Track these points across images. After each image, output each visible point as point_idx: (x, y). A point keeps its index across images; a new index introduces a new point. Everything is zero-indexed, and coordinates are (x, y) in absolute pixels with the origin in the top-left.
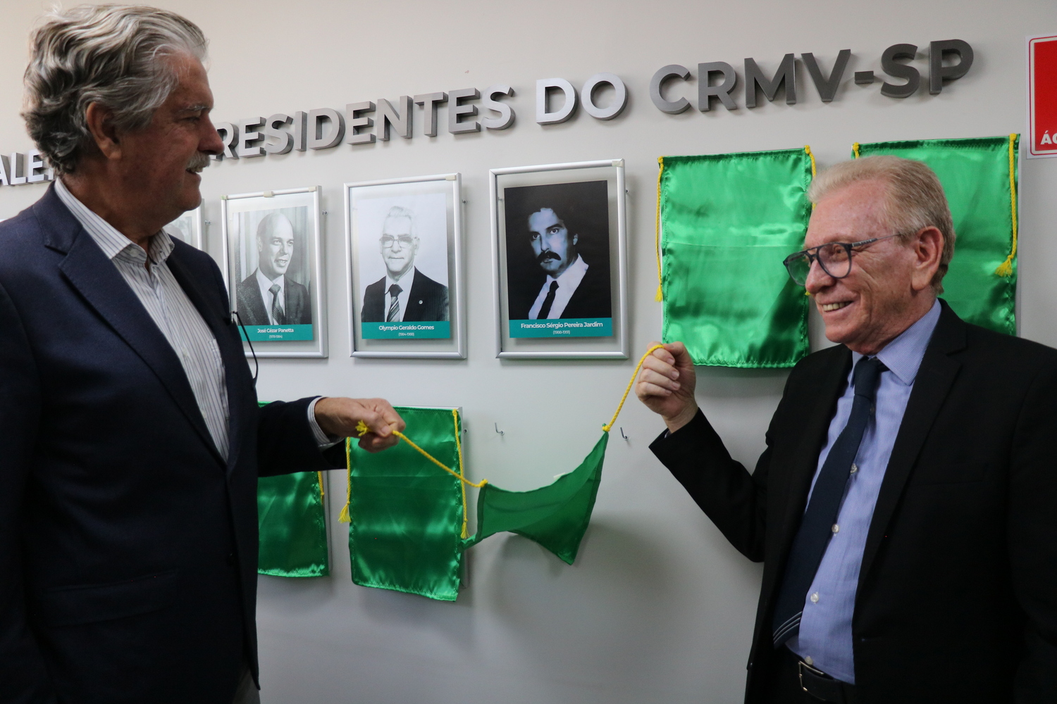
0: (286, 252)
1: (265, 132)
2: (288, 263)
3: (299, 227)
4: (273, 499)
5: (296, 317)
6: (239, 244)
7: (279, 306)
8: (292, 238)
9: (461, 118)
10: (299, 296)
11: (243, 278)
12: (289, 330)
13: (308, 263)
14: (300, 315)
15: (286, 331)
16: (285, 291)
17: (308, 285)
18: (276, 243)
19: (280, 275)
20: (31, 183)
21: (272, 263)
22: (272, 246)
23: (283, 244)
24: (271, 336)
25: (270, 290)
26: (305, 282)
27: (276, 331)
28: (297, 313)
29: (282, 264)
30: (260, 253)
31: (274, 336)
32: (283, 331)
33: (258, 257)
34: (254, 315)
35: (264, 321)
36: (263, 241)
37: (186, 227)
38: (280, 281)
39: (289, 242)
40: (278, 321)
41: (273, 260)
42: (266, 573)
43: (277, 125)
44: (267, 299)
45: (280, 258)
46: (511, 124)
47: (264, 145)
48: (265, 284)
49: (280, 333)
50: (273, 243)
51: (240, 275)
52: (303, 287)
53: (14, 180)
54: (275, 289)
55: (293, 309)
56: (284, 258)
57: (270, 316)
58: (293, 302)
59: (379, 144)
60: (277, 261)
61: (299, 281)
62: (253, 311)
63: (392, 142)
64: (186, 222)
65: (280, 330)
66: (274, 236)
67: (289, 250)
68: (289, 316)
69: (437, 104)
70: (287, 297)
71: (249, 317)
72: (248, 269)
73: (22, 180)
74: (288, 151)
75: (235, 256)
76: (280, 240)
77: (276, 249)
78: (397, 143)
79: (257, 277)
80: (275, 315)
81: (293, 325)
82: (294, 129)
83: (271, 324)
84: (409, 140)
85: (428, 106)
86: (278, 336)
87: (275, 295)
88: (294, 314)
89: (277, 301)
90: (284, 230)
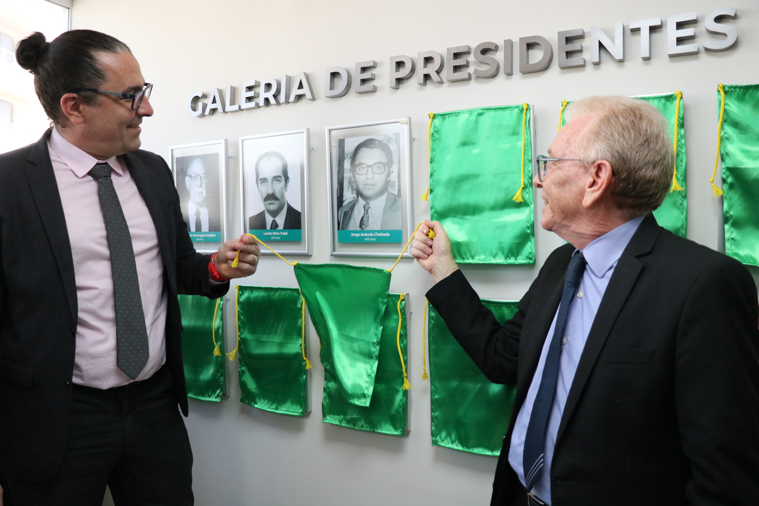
1: (471, 58)
4: (479, 386)
9: (680, 41)
20: (242, 110)
37: (394, 142)
42: (471, 450)
43: (485, 51)
46: (734, 47)
47: (471, 70)
53: (228, 108)
59: (589, 68)
63: (602, 66)
64: (394, 138)
69: (653, 29)
73: (236, 107)
74: (494, 76)
78: (608, 67)
82: (499, 56)
84: (621, 64)
85: (645, 32)
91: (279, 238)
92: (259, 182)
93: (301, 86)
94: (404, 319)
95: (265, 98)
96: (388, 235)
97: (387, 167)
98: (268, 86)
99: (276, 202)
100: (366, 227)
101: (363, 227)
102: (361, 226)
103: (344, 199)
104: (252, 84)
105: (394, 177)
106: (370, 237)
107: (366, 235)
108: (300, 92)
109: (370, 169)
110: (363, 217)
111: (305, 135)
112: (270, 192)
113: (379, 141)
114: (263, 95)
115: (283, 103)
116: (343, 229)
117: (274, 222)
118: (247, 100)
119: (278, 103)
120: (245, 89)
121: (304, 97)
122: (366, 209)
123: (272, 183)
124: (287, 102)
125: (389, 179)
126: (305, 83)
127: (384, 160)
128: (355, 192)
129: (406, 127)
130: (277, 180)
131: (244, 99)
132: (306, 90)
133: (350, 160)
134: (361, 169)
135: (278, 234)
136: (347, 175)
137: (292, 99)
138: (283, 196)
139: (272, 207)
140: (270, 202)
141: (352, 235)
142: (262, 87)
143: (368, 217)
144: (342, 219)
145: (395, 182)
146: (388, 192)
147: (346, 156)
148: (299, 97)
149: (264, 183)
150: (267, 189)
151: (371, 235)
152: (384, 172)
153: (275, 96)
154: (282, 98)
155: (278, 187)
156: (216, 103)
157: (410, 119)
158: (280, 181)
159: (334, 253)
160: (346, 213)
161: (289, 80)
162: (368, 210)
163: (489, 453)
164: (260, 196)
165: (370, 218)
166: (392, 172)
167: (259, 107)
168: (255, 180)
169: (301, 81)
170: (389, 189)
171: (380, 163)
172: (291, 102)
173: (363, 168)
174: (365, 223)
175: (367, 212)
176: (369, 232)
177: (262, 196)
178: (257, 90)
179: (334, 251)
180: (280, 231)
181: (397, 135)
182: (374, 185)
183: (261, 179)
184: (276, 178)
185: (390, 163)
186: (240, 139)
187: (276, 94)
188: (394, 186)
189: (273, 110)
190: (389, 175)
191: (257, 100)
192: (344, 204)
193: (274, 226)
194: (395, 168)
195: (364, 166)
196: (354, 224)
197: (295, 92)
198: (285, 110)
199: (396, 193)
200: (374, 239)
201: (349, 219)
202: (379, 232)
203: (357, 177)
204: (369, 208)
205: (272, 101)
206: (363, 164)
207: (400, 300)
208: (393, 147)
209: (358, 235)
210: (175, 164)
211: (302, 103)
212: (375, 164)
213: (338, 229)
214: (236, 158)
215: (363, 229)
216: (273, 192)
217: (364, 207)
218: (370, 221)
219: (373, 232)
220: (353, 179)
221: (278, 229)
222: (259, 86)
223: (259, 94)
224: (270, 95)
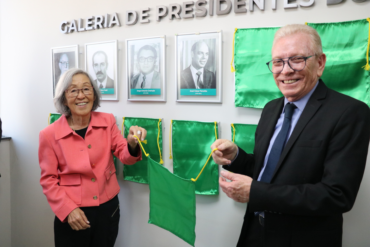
0: (205, 58)
1: (194, 7)
2: (206, 63)
3: (212, 48)
5: (209, 85)
6: (183, 54)
7: (201, 81)
8: (208, 52)
9: (289, 2)
10: (210, 77)
11: (184, 68)
12: (205, 91)
13: (215, 63)
14: (210, 85)
15: (203, 91)
16: (204, 74)
17: (215, 72)
18: (200, 54)
19: (202, 67)
21: (198, 62)
22: (198, 55)
23: (203, 55)
24: (196, 93)
25: (197, 74)
26: (214, 71)
27: (199, 91)
28: (209, 84)
29: (203, 63)
30: (192, 58)
31: (198, 93)
32: (202, 91)
33: (192, 60)
34: (188, 84)
35: (193, 87)
36: (194, 53)
37: (157, 47)
38: (202, 70)
39: (207, 53)
40: (200, 87)
41: (199, 61)
43: (201, 4)
44: (195, 78)
45: (202, 60)
46: (313, 5)
48: (194, 71)
49: (201, 92)
50: (199, 54)
51: (183, 67)
52: (213, 73)
53: (80, 29)
54: (199, 73)
55: (207, 82)
56: (204, 60)
57: (196, 85)
58: (208, 79)
59: (248, 13)
60: (200, 61)
61: (211, 70)
62: (188, 83)
63: (254, 12)
65: (200, 91)
66: (199, 51)
67: (207, 57)
68: (205, 85)
70: (205, 77)
71: (186, 85)
72: (186, 64)
73: (83, 29)
74: (205, 15)
75: (181, 59)
76: (202, 53)
77: (200, 56)
78: (257, 13)
79: (191, 68)
80: (199, 84)
81: (207, 89)
82: (207, 7)
83: (197, 88)
84: (263, 12)
86: (200, 94)
87: (199, 76)
88: (208, 84)
89: (200, 78)
90: (204, 48)
91: (103, 92)
92: (94, 65)
93: (114, 19)
94: (161, 131)
95: (97, 25)
96: (154, 91)
97: (154, 58)
98: (99, 19)
99: (102, 75)
100: (144, 87)
101: (143, 87)
102: (141, 87)
103: (134, 74)
104: (91, 18)
105: (157, 63)
106: (146, 92)
107: (144, 91)
108: (114, 22)
109: (146, 59)
110: (142, 83)
111: (116, 43)
112: (99, 70)
113: (151, 46)
114: (96, 23)
115: (106, 27)
116: (133, 88)
117: (101, 85)
118: (89, 26)
119: (103, 27)
120: (87, 20)
121: (115, 25)
122: (144, 79)
123: (100, 66)
124: (108, 27)
125: (155, 64)
126: (116, 18)
127: (153, 56)
128: (139, 70)
129: (163, 39)
130: (102, 65)
131: (87, 25)
132: (116, 21)
133: (137, 55)
134: (142, 59)
135: (103, 90)
136: (135, 62)
137: (110, 25)
138: (105, 72)
139: (100, 78)
140: (99, 75)
141: (138, 91)
142: (96, 19)
143: (145, 82)
144: (133, 83)
145: (158, 66)
146: (155, 71)
147: (135, 53)
148: (114, 25)
149: (96, 66)
150: (98, 69)
151: (146, 91)
152: (152, 61)
153: (102, 24)
154: (105, 25)
155: (103, 68)
156: (73, 27)
157: (165, 36)
158: (104, 65)
159: (129, 100)
160: (134, 81)
161: (109, 16)
162: (145, 79)
163: (199, 193)
164: (94, 72)
165: (146, 83)
166: (157, 61)
167: (95, 29)
168: (92, 65)
169: (114, 17)
170: (155, 69)
171: (151, 57)
172: (110, 27)
173: (143, 59)
174: (143, 85)
175: (145, 80)
176: (145, 89)
177: (95, 72)
178: (93, 21)
179: (129, 98)
180: (104, 89)
181: (159, 43)
182: (148, 67)
183: (95, 64)
184: (102, 64)
185: (155, 57)
186: (85, 44)
187: (103, 23)
188: (157, 68)
189: (101, 31)
190: (155, 62)
191: (93, 26)
192: (134, 76)
193: (101, 87)
194: (158, 59)
195: (143, 58)
196: (138, 86)
197: (112, 22)
198: (107, 31)
199: (158, 71)
200: (148, 93)
201: (136, 84)
202: (150, 89)
203: (140, 63)
204: (146, 78)
205: (101, 26)
206: (143, 57)
207: (159, 121)
208: (157, 49)
209: (140, 91)
210: (54, 56)
211: (115, 28)
212: (149, 57)
213: (131, 88)
214: (83, 54)
215: (143, 88)
216: (101, 70)
217: (143, 78)
218: (146, 85)
219: (147, 89)
220: (138, 65)
221: (103, 88)
222: (94, 19)
223: (94, 23)
224: (99, 23)
